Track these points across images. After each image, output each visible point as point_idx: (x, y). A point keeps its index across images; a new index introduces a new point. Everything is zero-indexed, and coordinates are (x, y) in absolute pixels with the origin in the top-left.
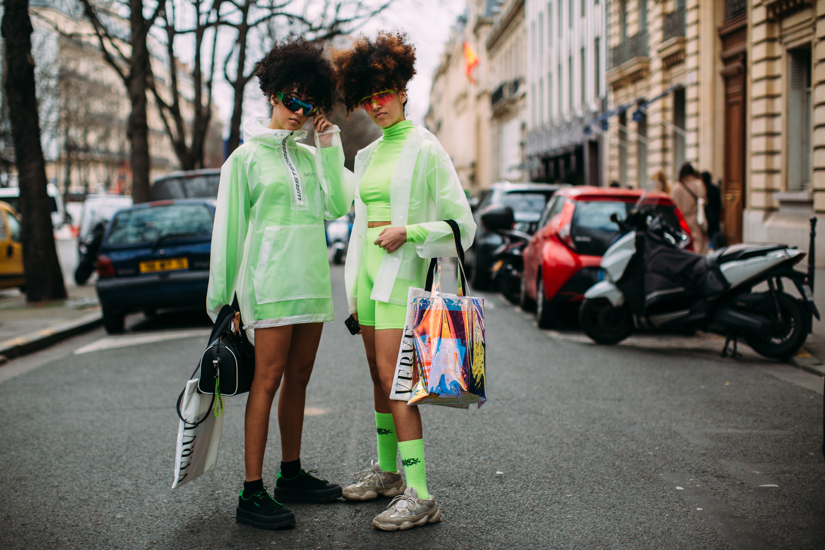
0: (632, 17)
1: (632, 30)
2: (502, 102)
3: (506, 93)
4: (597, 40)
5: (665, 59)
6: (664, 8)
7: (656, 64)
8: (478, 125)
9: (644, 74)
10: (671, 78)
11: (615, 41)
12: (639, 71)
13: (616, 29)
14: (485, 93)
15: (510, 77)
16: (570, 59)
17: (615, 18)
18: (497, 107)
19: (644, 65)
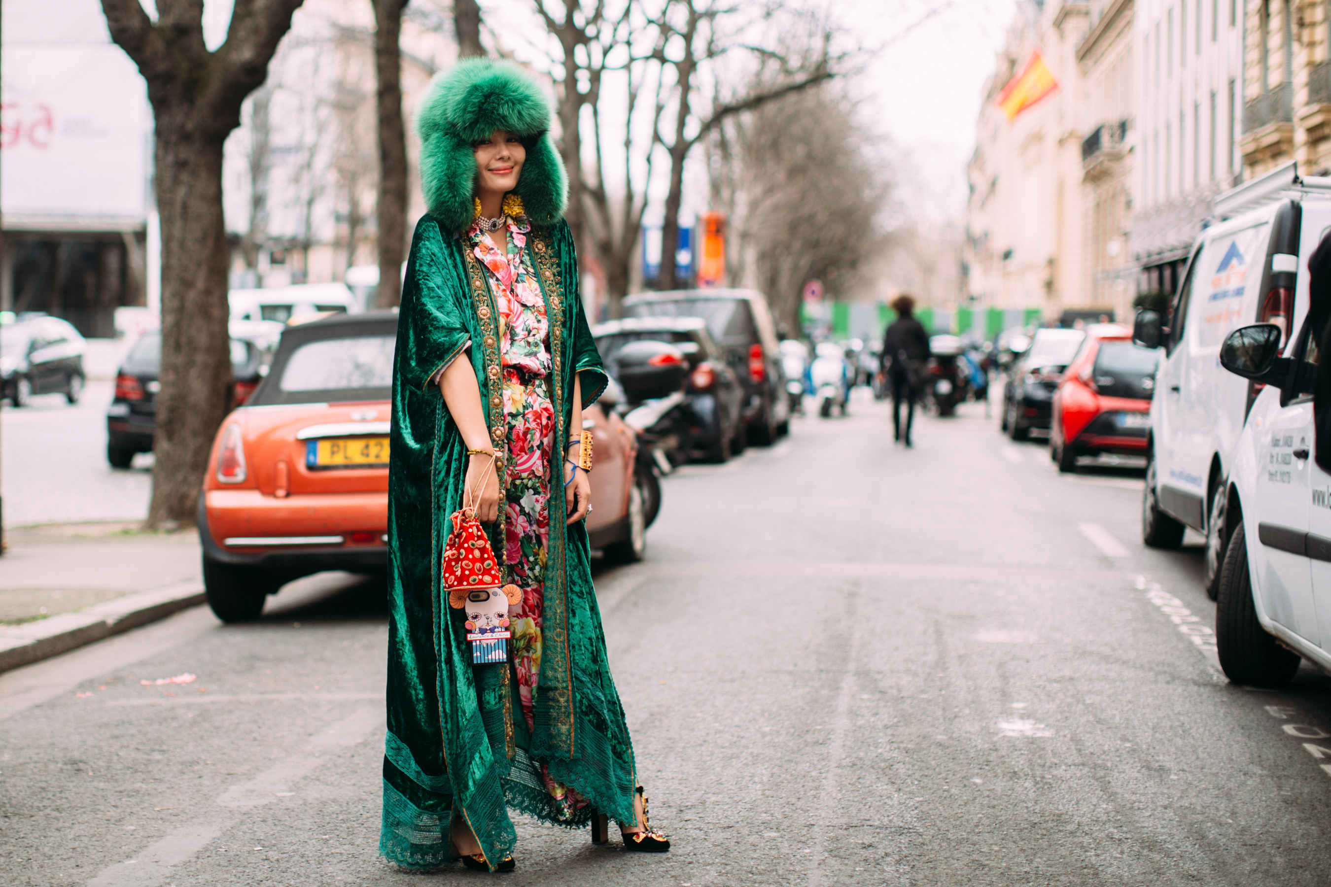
0: (1275, 59)
1: (1275, 78)
2: (1099, 157)
3: (1105, 140)
4: (1232, 83)
5: (1310, 130)
6: (1311, 54)
7: (1300, 136)
8: (1060, 190)
9: (1284, 147)
10: (1319, 159)
11: (1254, 90)
12: (1278, 143)
13: (1254, 72)
14: (1072, 134)
15: (1112, 117)
16: (1196, 107)
17: (1254, 55)
18: (1093, 162)
19: (1286, 135)
